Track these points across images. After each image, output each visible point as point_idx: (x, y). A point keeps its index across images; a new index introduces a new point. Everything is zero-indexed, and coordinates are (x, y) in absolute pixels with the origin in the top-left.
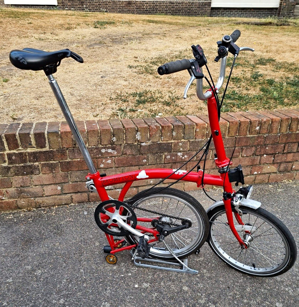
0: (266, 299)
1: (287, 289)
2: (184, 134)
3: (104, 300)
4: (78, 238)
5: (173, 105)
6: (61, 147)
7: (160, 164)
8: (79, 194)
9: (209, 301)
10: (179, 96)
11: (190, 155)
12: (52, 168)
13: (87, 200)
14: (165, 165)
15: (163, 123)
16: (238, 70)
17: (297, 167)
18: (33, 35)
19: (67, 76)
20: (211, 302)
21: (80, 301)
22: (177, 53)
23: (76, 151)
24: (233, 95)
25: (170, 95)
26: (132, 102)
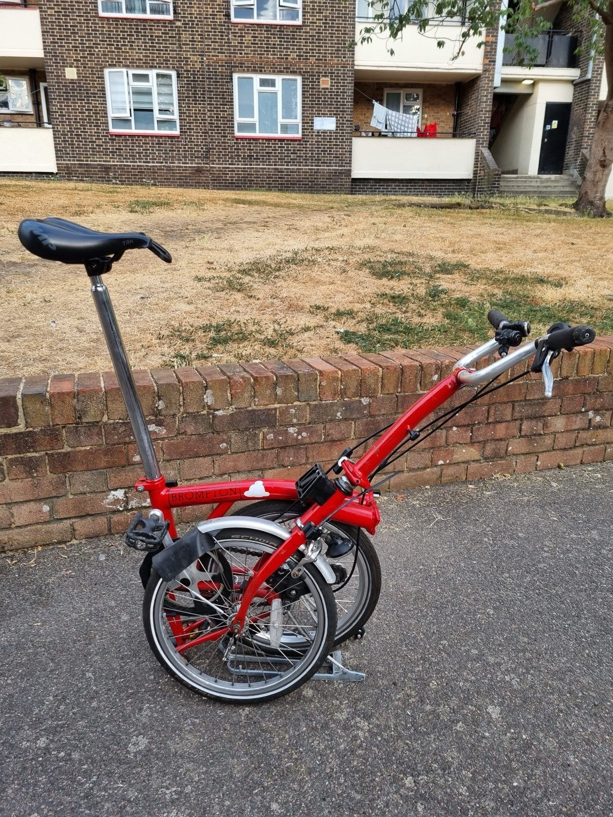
0: (467, 700)
1: (507, 678)
2: (298, 391)
3: (135, 731)
4: (83, 609)
5: (282, 346)
6: (51, 424)
7: (254, 450)
8: (89, 519)
9: (356, 713)
10: (294, 328)
11: (312, 432)
12: (30, 467)
13: (107, 532)
14: (264, 452)
15: (257, 372)
16: (402, 282)
17: (516, 448)
18: (5, 225)
19: (71, 297)
20: (359, 716)
21: (82, 738)
22: (289, 255)
23: (83, 430)
24: (395, 325)
25: (277, 327)
26: (201, 342)
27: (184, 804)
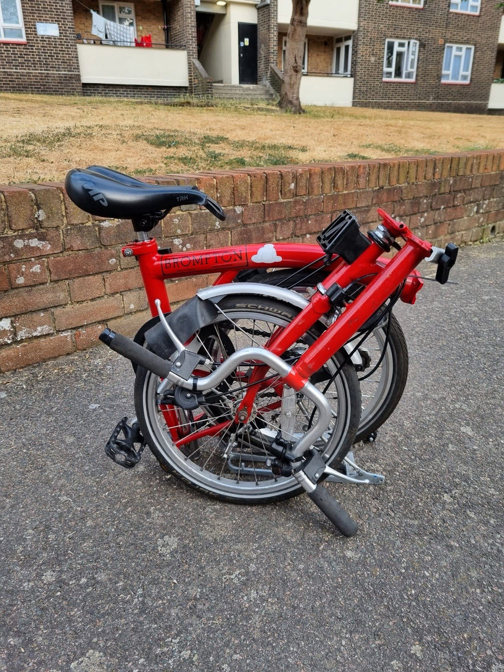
0: (441, 428)
3: (155, 534)
16: (181, 149)
21: (98, 558)
27: (258, 582)
